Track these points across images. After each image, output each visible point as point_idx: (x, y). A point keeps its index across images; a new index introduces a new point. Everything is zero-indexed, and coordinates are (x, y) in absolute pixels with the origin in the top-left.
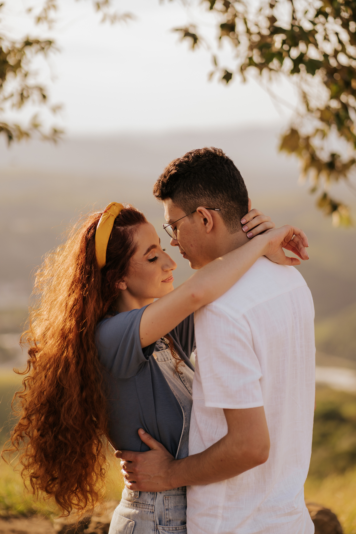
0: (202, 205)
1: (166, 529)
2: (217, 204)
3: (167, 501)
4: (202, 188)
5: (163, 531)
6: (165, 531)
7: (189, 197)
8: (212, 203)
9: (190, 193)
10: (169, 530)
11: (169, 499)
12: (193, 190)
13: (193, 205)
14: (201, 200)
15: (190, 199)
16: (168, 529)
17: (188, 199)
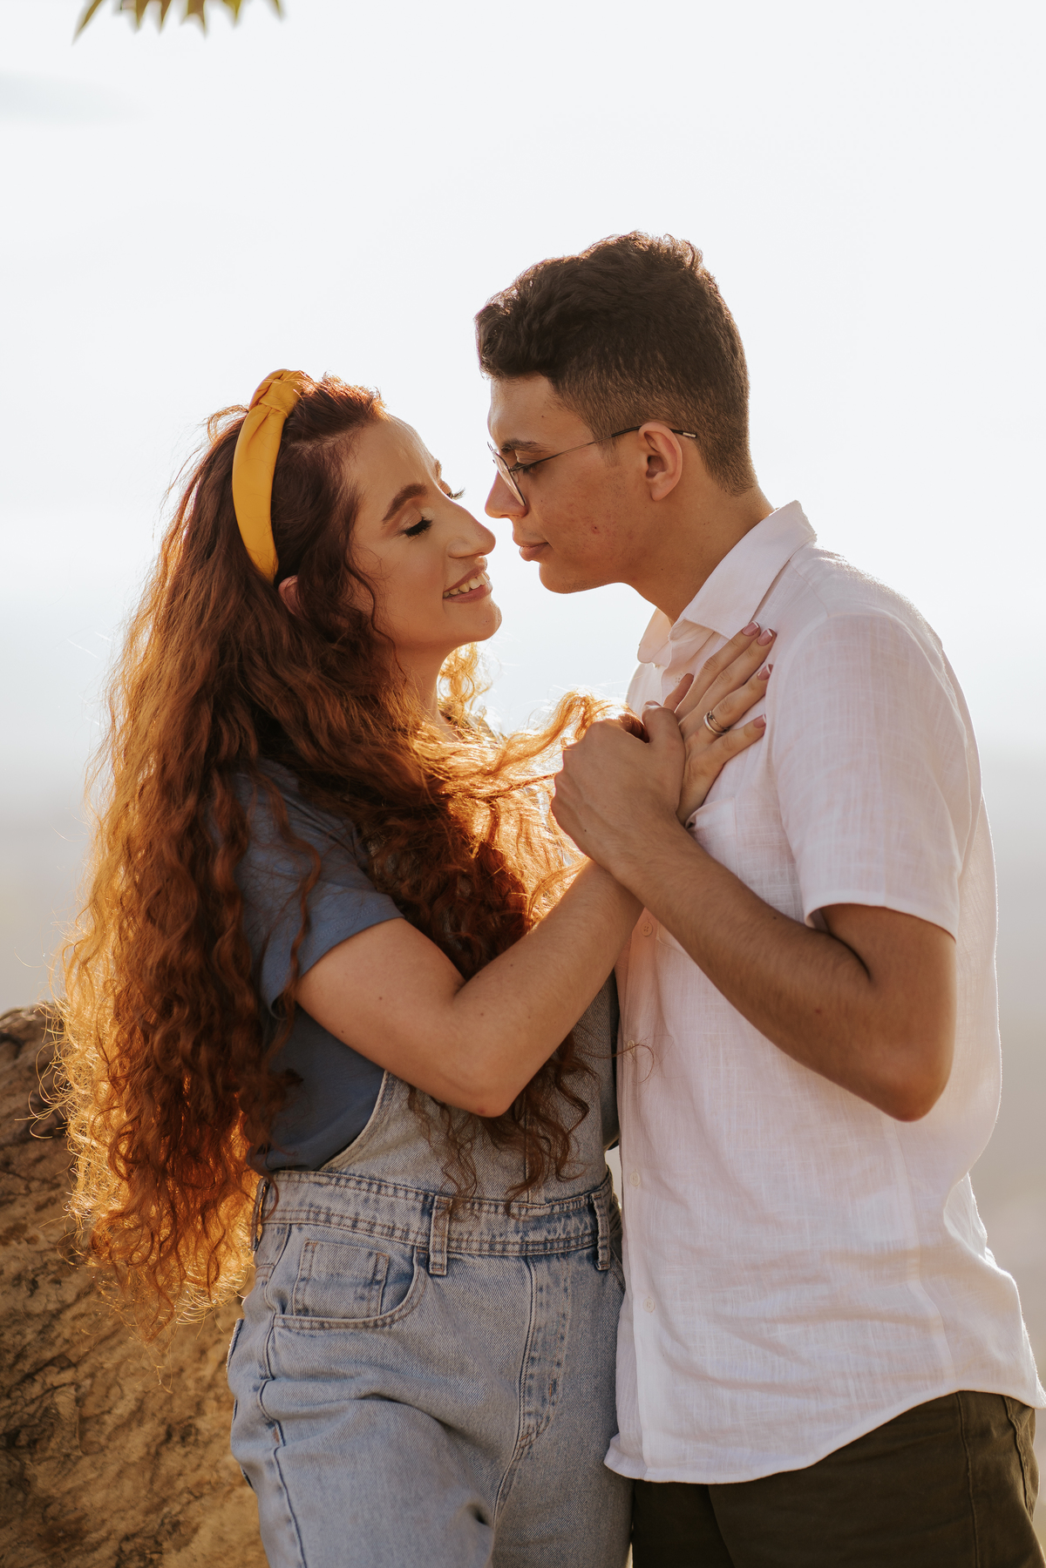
0: (656, 418)
1: (291, 1323)
2: (698, 420)
3: (309, 1255)
4: (665, 365)
5: (282, 1331)
6: (290, 1330)
7: (617, 385)
8: (684, 414)
9: (622, 375)
10: (302, 1328)
11: (317, 1248)
12: (637, 365)
13: (626, 410)
14: (657, 400)
15: (621, 392)
16: (298, 1325)
17: (616, 393)
